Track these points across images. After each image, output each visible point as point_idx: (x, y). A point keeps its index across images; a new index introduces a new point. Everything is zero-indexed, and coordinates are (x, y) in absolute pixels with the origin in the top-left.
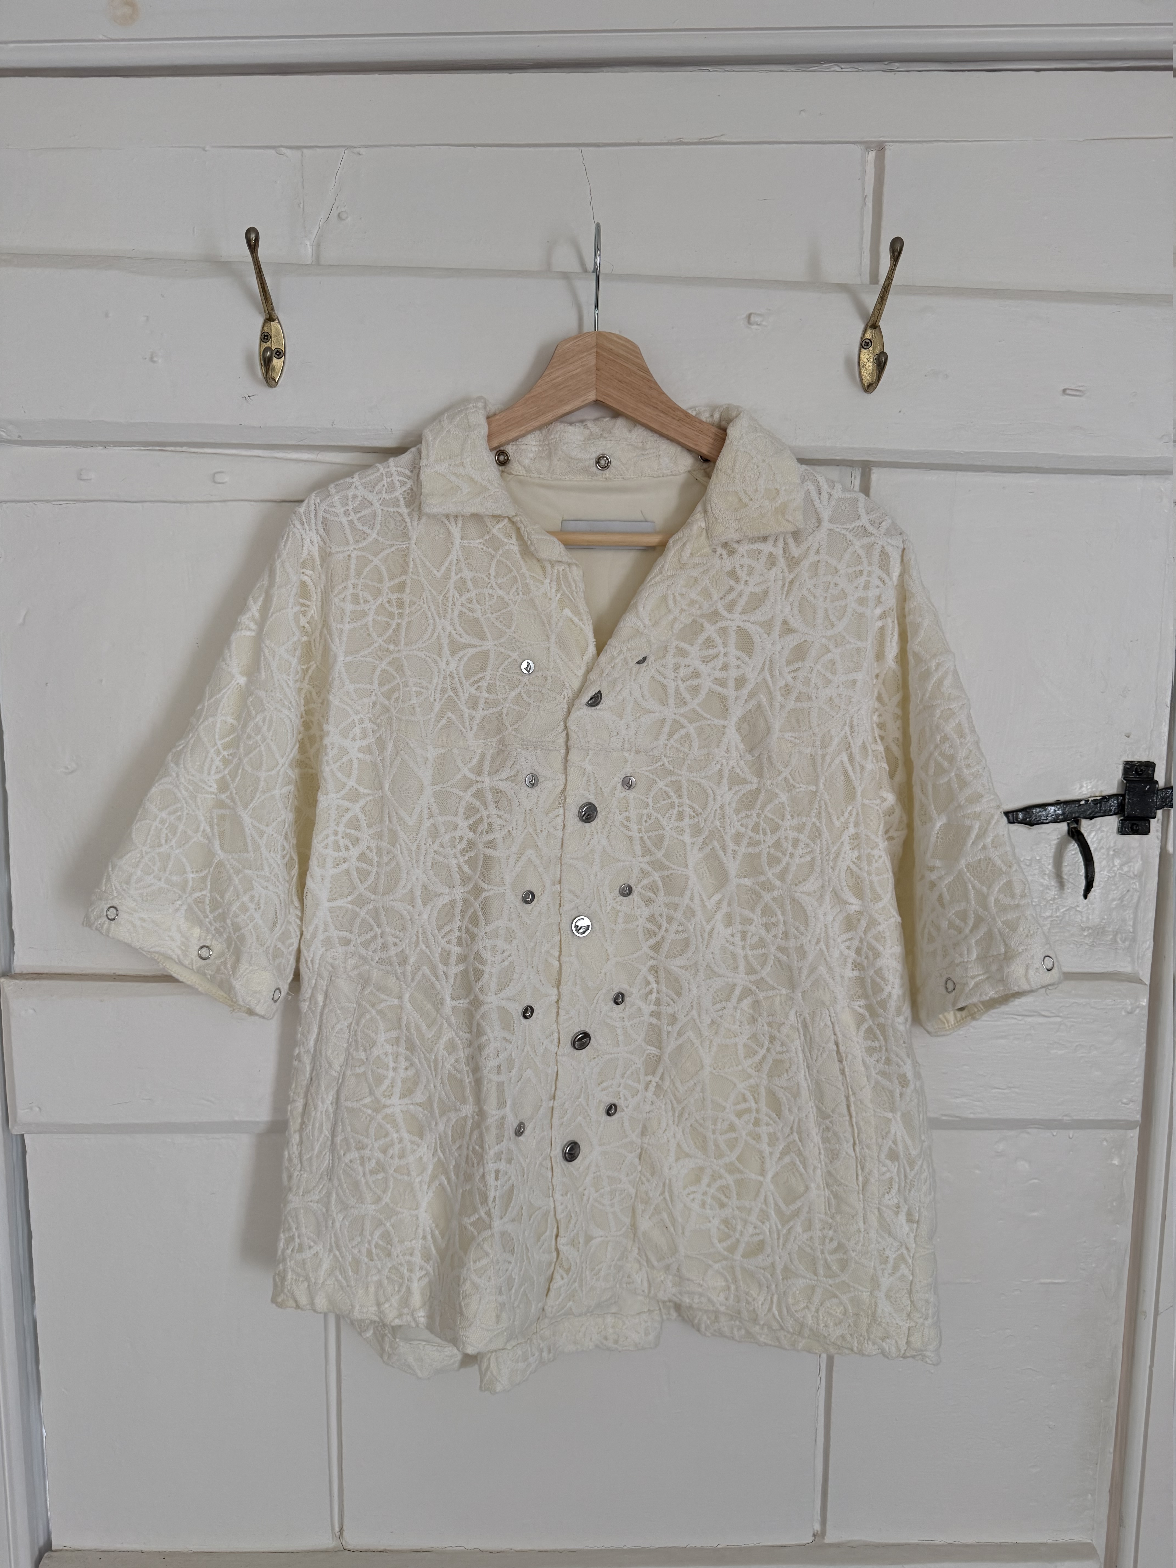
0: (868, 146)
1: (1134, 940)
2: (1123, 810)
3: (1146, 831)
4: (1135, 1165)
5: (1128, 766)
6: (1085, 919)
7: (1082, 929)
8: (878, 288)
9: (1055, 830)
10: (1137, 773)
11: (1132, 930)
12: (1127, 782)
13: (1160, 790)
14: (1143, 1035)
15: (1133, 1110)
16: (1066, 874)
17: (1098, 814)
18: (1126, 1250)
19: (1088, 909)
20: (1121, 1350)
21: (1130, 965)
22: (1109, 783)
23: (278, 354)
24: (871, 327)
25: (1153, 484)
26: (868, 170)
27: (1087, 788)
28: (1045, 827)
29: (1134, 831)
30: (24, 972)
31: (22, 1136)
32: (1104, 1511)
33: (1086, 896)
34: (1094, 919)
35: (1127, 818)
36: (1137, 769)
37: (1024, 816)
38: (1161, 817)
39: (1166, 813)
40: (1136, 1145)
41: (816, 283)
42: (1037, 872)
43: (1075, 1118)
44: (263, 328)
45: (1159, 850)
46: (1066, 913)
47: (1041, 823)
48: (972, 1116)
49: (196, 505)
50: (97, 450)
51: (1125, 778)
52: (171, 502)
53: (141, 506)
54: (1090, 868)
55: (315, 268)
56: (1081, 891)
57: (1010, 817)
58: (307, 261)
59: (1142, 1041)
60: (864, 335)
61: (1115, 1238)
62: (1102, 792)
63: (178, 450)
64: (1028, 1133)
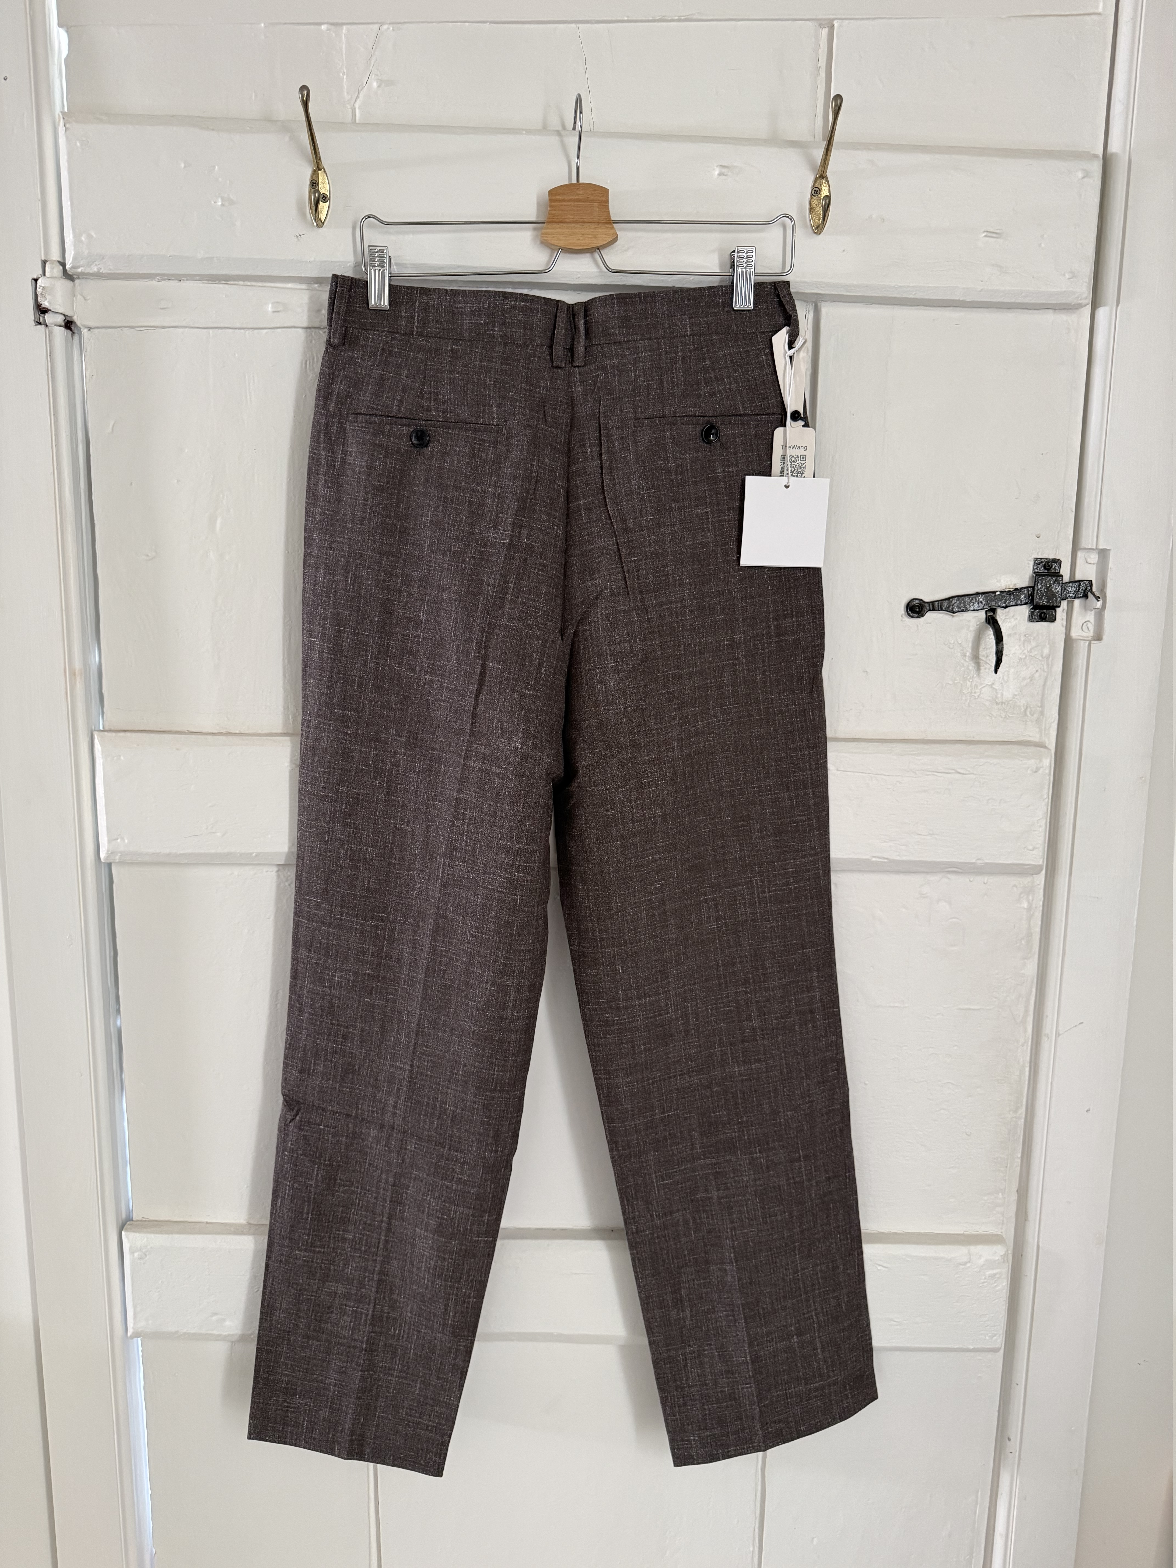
0: (821, 23)
1: (1042, 714)
2: (1032, 600)
3: (1053, 619)
4: (1041, 908)
5: (1038, 562)
6: (999, 695)
7: (997, 704)
8: (825, 143)
9: (974, 617)
10: (1045, 568)
11: (1040, 705)
12: (1036, 575)
13: (1066, 583)
14: (1046, 791)
15: (1037, 857)
16: (984, 656)
17: (1012, 603)
18: (1033, 982)
19: (1003, 686)
20: (1027, 1069)
21: (1038, 736)
22: (1021, 578)
23: (325, 198)
24: (820, 177)
25: (1062, 318)
26: (821, 45)
27: (1002, 581)
28: (966, 615)
29: (1042, 619)
30: (113, 729)
31: (109, 865)
32: (1014, 1207)
33: (996, 672)
34: (1008, 695)
35: (1036, 607)
36: (1045, 565)
37: (948, 605)
38: (1065, 607)
39: (1070, 605)
40: (1042, 891)
41: (775, 140)
42: (959, 654)
43: (987, 861)
44: (312, 177)
45: (1063, 636)
46: (983, 689)
47: (963, 611)
48: (898, 858)
49: (256, 331)
50: (174, 283)
51: (1035, 573)
52: (236, 329)
53: (211, 331)
54: (1000, 647)
55: (354, 125)
56: (993, 669)
57: (936, 606)
58: (349, 120)
59: (1045, 797)
60: (814, 185)
61: (1023, 971)
62: (1015, 585)
63: (241, 283)
64: (949, 879)
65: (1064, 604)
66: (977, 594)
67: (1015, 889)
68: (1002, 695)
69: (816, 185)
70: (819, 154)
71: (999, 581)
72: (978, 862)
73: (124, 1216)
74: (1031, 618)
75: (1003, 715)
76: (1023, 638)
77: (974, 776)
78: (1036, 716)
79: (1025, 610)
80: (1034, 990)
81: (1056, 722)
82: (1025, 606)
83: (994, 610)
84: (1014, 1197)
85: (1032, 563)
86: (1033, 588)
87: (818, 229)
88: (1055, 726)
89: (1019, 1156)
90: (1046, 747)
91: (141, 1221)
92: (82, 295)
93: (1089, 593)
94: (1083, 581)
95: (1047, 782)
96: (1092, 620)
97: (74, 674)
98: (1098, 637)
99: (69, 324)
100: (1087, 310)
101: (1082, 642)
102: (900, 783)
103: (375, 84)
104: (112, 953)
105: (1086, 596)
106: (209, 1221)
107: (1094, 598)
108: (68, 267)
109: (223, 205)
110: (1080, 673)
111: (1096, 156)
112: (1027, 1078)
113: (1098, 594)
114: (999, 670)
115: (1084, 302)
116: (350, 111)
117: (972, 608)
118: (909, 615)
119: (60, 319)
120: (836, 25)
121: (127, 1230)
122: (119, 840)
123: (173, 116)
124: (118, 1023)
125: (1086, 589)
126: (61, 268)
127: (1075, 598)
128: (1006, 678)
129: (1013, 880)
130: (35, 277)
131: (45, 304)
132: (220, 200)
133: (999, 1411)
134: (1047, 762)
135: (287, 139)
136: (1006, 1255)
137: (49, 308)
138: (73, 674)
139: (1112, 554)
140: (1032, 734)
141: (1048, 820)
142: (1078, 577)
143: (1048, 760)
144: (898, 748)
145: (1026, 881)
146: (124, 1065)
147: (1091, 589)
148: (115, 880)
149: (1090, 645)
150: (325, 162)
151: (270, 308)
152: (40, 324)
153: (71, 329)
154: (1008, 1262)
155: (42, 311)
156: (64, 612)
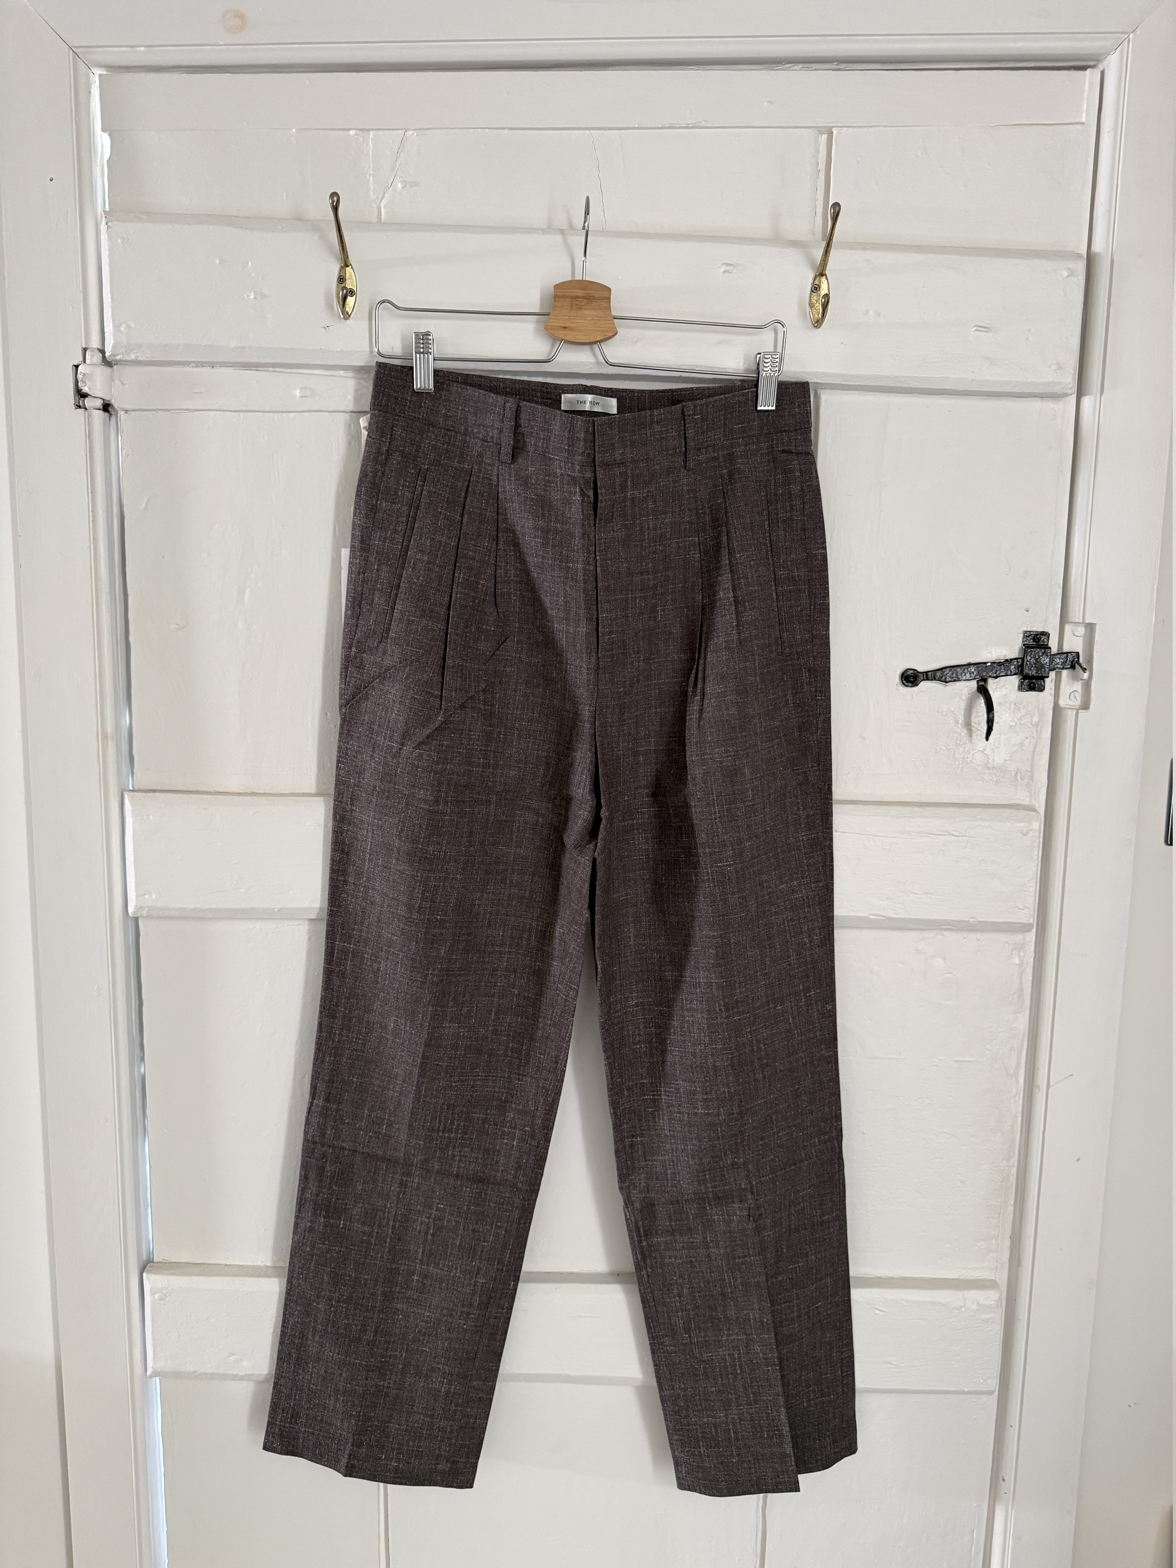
0: (820, 130)
1: (1032, 778)
2: (1022, 671)
3: (1041, 689)
4: (1032, 964)
5: (1027, 635)
6: (991, 761)
7: (989, 769)
8: (824, 244)
9: (966, 687)
10: (1034, 640)
11: (1029, 770)
12: (1026, 647)
13: (1054, 655)
14: (1036, 853)
15: (1027, 915)
16: (975, 723)
17: (1002, 674)
18: (1024, 1036)
19: (994, 752)
20: (1019, 1119)
21: (1028, 799)
22: (1011, 649)
23: (352, 293)
24: (819, 275)
25: (1049, 405)
26: (821, 150)
27: (993, 652)
28: (958, 684)
29: (1032, 688)
30: (142, 788)
31: (136, 919)
32: (1006, 1254)
33: (987, 739)
34: (998, 760)
35: (1025, 677)
36: (1034, 638)
37: (941, 675)
38: (1054, 677)
39: (1059, 674)
40: (1033, 948)
41: (777, 239)
42: (951, 722)
43: (979, 920)
44: (340, 273)
45: (1052, 705)
46: (975, 755)
47: (955, 681)
48: (894, 916)
49: (285, 414)
50: (207, 370)
51: (1024, 645)
52: (265, 412)
53: (241, 414)
54: (991, 716)
55: (381, 225)
56: (984, 736)
57: (930, 676)
58: (375, 220)
59: (1036, 857)
60: (814, 282)
61: (1014, 1025)
62: (1005, 656)
63: (271, 369)
64: (943, 935)
65: (1052, 674)
66: (969, 665)
67: (1007, 945)
68: (993, 760)
69: (817, 282)
70: (819, 254)
71: (990, 653)
72: (971, 920)
73: (145, 1257)
74: (1021, 688)
75: (995, 779)
76: (1013, 707)
77: (967, 838)
78: (1026, 781)
79: (1015, 680)
80: (1026, 1043)
81: (1045, 787)
82: (1015, 676)
83: (985, 680)
84: (1007, 1243)
85: (1021, 636)
86: (1023, 659)
87: (818, 323)
88: (1044, 790)
89: (1012, 1203)
90: (1035, 811)
91: (161, 1262)
92: (120, 381)
93: (1076, 665)
94: (1070, 653)
95: (1036, 845)
96: (1080, 691)
97: (107, 737)
98: (1085, 706)
99: (106, 407)
100: (1073, 399)
101: (1070, 710)
102: (896, 844)
103: (399, 186)
104: (137, 1003)
105: (1073, 667)
106: (227, 1263)
107: (1081, 670)
108: (107, 354)
109: (255, 298)
110: (1068, 741)
111: (1080, 256)
112: (1019, 1128)
113: (1084, 666)
114: (990, 738)
115: (1069, 391)
116: (376, 210)
117: (964, 678)
118: (903, 684)
119: (99, 403)
120: (834, 132)
121: (148, 1272)
122: (147, 896)
123: (209, 215)
124: (142, 1070)
125: (1073, 660)
126: (101, 355)
127: (1063, 669)
128: (997, 744)
129: (1003, 937)
130: (76, 364)
131: (85, 389)
132: (252, 293)
133: (994, 1452)
134: (1037, 825)
135: (317, 237)
136: (1000, 1299)
137: (89, 393)
138: (105, 737)
139: (1098, 628)
140: (1023, 797)
141: (1038, 880)
142: (1066, 649)
143: (1038, 824)
144: (894, 810)
145: (1018, 937)
146: (148, 1111)
147: (1079, 660)
148: (142, 933)
149: (1077, 714)
150: (352, 259)
151: (298, 393)
152: (79, 407)
153: (108, 411)
154: (1001, 1306)
155: (81, 395)
156: (98, 678)
